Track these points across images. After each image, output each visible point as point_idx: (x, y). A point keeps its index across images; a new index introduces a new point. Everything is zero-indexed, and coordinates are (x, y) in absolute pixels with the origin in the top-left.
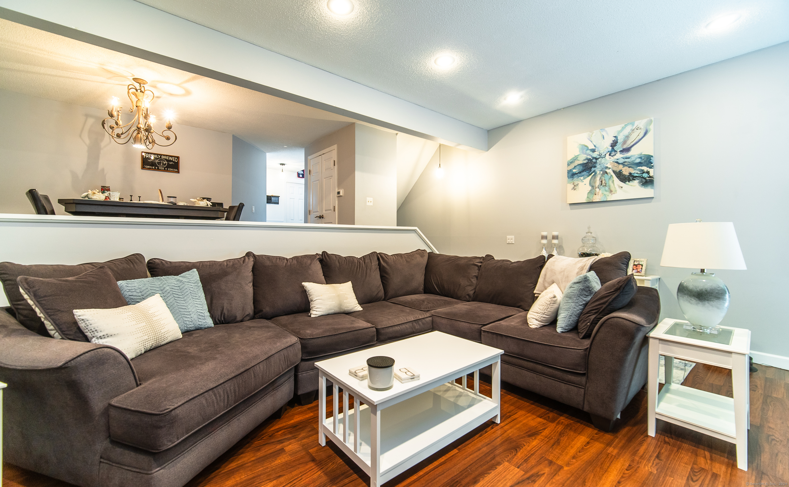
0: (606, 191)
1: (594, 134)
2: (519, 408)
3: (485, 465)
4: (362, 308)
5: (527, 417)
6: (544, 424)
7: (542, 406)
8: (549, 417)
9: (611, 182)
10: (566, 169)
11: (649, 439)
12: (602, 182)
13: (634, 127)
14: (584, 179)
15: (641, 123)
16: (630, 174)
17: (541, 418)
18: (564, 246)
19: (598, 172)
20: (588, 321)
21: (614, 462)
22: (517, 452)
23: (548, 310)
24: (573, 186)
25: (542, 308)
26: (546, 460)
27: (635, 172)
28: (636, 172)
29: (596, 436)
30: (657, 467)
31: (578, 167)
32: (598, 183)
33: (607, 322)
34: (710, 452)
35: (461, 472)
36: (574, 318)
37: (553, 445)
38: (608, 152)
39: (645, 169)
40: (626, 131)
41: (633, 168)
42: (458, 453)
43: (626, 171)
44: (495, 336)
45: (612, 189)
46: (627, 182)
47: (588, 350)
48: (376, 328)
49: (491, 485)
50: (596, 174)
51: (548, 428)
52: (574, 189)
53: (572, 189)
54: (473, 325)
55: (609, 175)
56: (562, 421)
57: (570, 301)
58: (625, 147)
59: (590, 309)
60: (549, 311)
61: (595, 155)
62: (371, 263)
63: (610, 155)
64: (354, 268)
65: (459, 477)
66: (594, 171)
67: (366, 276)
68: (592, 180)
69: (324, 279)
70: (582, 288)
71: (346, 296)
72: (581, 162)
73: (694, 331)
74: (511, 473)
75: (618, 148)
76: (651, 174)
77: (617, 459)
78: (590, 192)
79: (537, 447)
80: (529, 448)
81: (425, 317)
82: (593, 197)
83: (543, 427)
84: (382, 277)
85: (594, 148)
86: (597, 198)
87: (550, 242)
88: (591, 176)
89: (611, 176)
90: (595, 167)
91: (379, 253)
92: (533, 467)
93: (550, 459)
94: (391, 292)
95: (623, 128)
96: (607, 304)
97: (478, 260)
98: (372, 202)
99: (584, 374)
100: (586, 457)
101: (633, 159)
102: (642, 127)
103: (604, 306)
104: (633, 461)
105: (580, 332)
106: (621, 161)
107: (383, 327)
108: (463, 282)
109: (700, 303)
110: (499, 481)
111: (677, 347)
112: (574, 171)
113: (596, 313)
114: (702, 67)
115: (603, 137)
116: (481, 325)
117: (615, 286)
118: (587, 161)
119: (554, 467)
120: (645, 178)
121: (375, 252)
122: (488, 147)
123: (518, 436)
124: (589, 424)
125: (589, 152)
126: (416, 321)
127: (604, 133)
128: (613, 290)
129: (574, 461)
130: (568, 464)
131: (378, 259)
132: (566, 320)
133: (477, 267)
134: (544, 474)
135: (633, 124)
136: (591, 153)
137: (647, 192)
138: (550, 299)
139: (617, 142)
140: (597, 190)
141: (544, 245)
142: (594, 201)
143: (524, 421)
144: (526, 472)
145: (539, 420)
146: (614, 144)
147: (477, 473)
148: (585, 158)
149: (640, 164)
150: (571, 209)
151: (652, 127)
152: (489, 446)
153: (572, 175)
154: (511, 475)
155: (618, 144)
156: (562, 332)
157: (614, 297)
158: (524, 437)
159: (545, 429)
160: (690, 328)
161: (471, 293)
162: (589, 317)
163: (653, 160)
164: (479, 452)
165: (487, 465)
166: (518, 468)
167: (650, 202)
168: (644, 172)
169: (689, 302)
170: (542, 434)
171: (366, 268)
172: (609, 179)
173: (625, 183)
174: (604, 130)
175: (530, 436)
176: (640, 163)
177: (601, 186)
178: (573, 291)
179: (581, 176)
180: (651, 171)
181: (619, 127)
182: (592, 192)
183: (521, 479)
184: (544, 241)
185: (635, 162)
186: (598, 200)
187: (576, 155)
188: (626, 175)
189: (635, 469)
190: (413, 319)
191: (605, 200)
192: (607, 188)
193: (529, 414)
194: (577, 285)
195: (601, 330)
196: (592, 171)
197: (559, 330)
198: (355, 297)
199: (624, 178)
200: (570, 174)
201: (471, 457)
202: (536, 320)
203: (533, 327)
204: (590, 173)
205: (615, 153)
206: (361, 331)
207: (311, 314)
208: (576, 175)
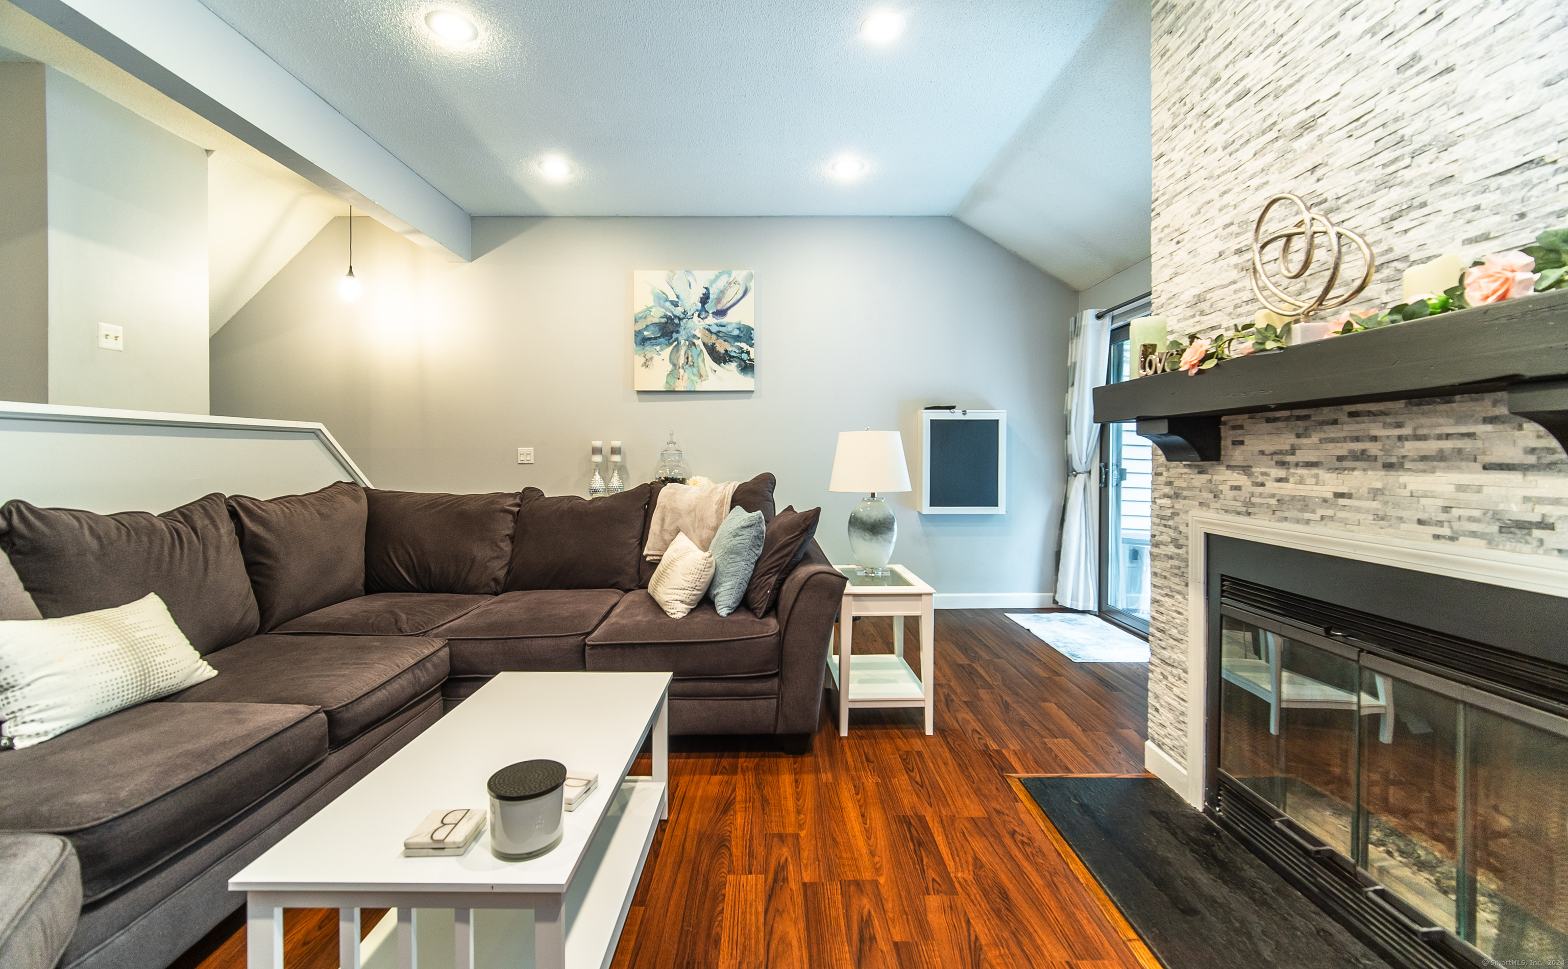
0: (694, 375)
1: (676, 276)
2: (675, 774)
3: (704, 902)
4: (214, 668)
5: (698, 783)
6: (727, 782)
7: (703, 754)
8: (724, 767)
9: (700, 360)
10: (631, 330)
11: (845, 742)
12: (687, 358)
13: (731, 280)
14: (662, 350)
15: (739, 275)
16: (726, 351)
17: (716, 774)
18: (628, 466)
19: (683, 342)
20: (767, 588)
21: (839, 793)
22: (729, 849)
23: (702, 580)
24: (644, 360)
25: (690, 578)
26: (773, 837)
27: (732, 349)
28: (734, 349)
29: (796, 766)
30: (876, 773)
31: (652, 328)
32: (682, 360)
33: (809, 583)
34: (898, 728)
35: (679, 942)
36: (744, 587)
37: (763, 810)
38: (697, 310)
39: (745, 346)
40: (721, 284)
41: (729, 342)
42: (645, 911)
43: (721, 347)
44: (618, 650)
45: (703, 372)
46: (722, 364)
47: (782, 635)
48: (326, 712)
49: (740, 929)
50: (679, 343)
51: (737, 786)
52: (646, 365)
53: (643, 366)
54: (565, 639)
55: (699, 350)
56: (745, 765)
57: (738, 559)
58: (719, 307)
59: (769, 567)
60: (703, 582)
61: (678, 311)
62: (217, 528)
63: (699, 316)
64: (162, 548)
65: (685, 953)
66: (677, 339)
67: (206, 569)
68: (673, 354)
69: (32, 603)
70: (756, 534)
71: (158, 642)
72: (657, 321)
73: (866, 576)
74: (749, 888)
75: (711, 307)
76: (752, 356)
77: (838, 784)
78: (671, 374)
79: (746, 824)
80: (739, 833)
81: (436, 648)
82: (674, 383)
83: (731, 788)
84: (252, 567)
85: (677, 300)
86: (681, 386)
87: (606, 460)
88: (671, 347)
89: (701, 350)
90: (678, 332)
91: (234, 497)
92: (767, 858)
93: (776, 831)
94: (282, 604)
95: (717, 278)
96: (792, 555)
97: (511, 501)
98: (120, 339)
99: (776, 675)
100: (809, 803)
101: (730, 328)
102: (741, 282)
103: (788, 559)
104: (853, 779)
105: (756, 608)
106: (714, 329)
107: (344, 703)
108: (481, 551)
109: (874, 538)
110: (744, 913)
111: (872, 601)
112: (646, 333)
113: (777, 571)
114: (806, 217)
115: (690, 285)
116: (583, 634)
117: (800, 526)
118: (666, 320)
119: (790, 841)
120: (744, 361)
121: (219, 495)
122: (474, 255)
123: (710, 821)
124: (777, 753)
125: (668, 304)
126: (420, 664)
127: (691, 279)
128: (797, 533)
129: (802, 816)
130: (801, 826)
131: (234, 514)
132: (734, 592)
133: (511, 516)
134: (787, 859)
135: (730, 275)
136: (672, 307)
137: (744, 382)
138: (704, 561)
139: (708, 298)
140: (681, 371)
141: (597, 464)
142: (676, 389)
143: (699, 793)
144: (766, 872)
145: (716, 779)
146: (705, 299)
147: (704, 924)
148: (662, 315)
149: (737, 338)
150: (640, 401)
151: (752, 285)
152: (682, 865)
153: (642, 341)
154: (751, 891)
155: (710, 301)
156: (729, 614)
157: (800, 542)
158: (718, 820)
159: (734, 790)
160: (862, 574)
161: (501, 574)
162: (768, 581)
163: (755, 335)
164: (677, 886)
165: (707, 901)
166: (751, 873)
167: (750, 398)
168: (743, 352)
169: (863, 538)
170: (738, 799)
171: (204, 545)
172: (699, 355)
173: (719, 364)
174: (691, 273)
175: (725, 811)
176: (738, 336)
177: (687, 366)
178: (743, 542)
179: (657, 345)
180: (751, 350)
181: (711, 274)
182: (673, 374)
183: (767, 888)
184: (598, 459)
185: (732, 334)
186: (682, 389)
187: (649, 306)
188: (720, 353)
189: (861, 788)
190: (412, 662)
191: (693, 390)
192: (695, 370)
193: (696, 777)
194: (748, 530)
195: (800, 597)
196: (673, 339)
197: (723, 612)
198: (188, 642)
199: (720, 358)
200: (639, 339)
201: (672, 902)
202: (682, 602)
203: (679, 616)
204: (671, 341)
205: (707, 314)
206: (288, 734)
207: (11, 739)
208: (648, 342)
